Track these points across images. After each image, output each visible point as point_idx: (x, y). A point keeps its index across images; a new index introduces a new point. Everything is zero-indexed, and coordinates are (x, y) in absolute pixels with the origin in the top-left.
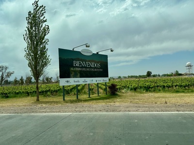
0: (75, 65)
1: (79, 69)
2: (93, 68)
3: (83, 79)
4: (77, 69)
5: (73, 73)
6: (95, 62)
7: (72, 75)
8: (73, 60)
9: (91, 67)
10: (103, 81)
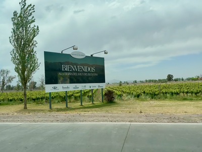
0: (64, 69)
1: (69, 74)
2: (86, 72)
3: (74, 85)
4: (66, 74)
5: (62, 78)
6: (89, 66)
7: (60, 81)
8: (61, 64)
9: (84, 72)
10: (99, 86)
